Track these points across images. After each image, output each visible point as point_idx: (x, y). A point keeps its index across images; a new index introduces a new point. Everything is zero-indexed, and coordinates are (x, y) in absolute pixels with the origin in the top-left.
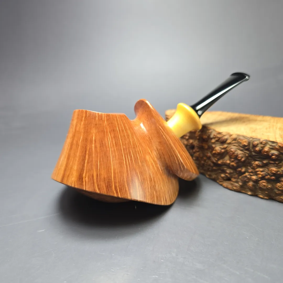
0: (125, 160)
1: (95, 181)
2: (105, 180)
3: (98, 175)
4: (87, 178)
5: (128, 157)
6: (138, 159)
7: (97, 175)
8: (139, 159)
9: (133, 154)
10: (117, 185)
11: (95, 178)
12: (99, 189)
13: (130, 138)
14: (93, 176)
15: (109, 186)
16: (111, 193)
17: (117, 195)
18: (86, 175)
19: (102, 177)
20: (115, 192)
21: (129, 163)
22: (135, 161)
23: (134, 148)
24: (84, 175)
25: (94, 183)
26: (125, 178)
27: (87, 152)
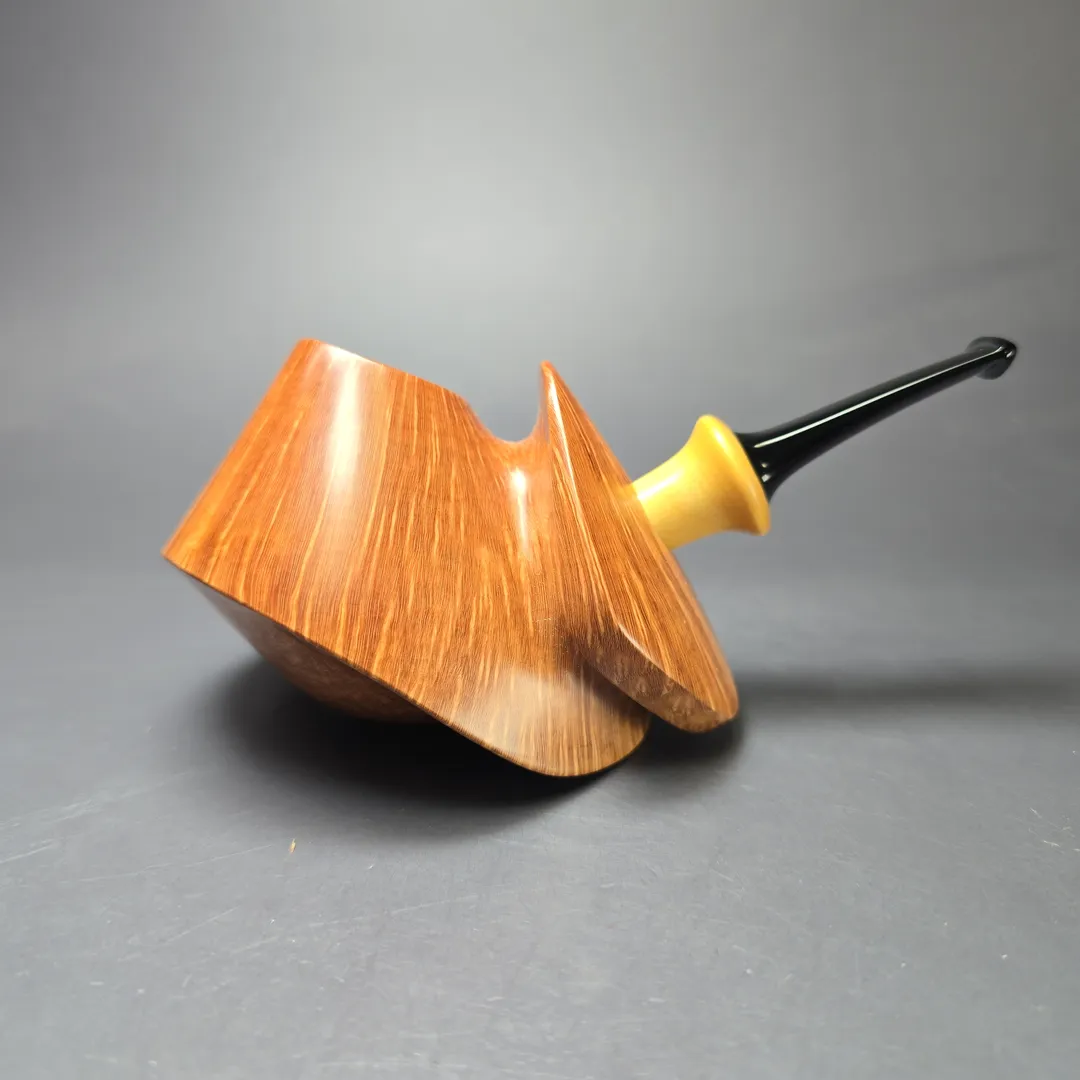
0: (374, 519)
1: (246, 560)
2: (274, 567)
3: (261, 542)
4: (226, 548)
5: (390, 516)
6: (433, 537)
7: (259, 544)
8: (437, 539)
9: (417, 516)
10: (312, 593)
11: (249, 550)
12: (247, 588)
13: (429, 461)
14: (245, 543)
15: (280, 590)
16: (280, 613)
17: (297, 625)
18: (227, 537)
19: (272, 553)
20: (294, 613)
21: (384, 537)
22: (413, 538)
23: (430, 496)
24: (223, 536)
25: (239, 565)
26: (349, 580)
27: (261, 467)
